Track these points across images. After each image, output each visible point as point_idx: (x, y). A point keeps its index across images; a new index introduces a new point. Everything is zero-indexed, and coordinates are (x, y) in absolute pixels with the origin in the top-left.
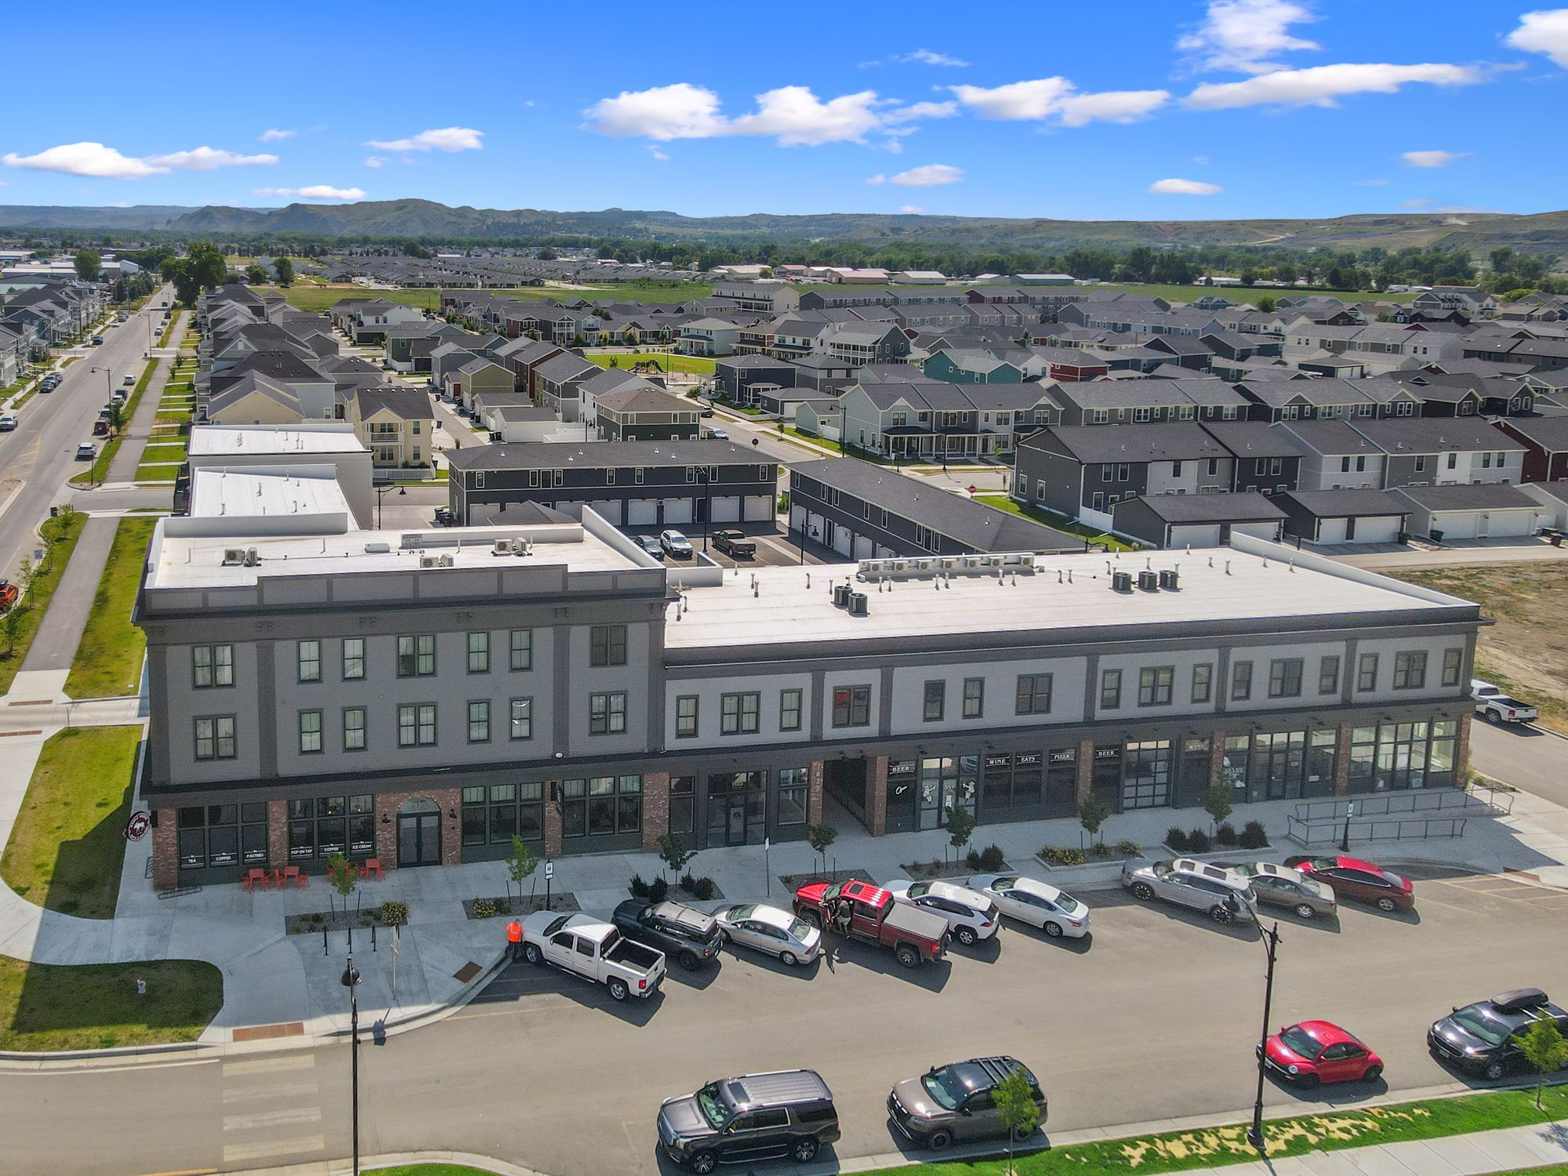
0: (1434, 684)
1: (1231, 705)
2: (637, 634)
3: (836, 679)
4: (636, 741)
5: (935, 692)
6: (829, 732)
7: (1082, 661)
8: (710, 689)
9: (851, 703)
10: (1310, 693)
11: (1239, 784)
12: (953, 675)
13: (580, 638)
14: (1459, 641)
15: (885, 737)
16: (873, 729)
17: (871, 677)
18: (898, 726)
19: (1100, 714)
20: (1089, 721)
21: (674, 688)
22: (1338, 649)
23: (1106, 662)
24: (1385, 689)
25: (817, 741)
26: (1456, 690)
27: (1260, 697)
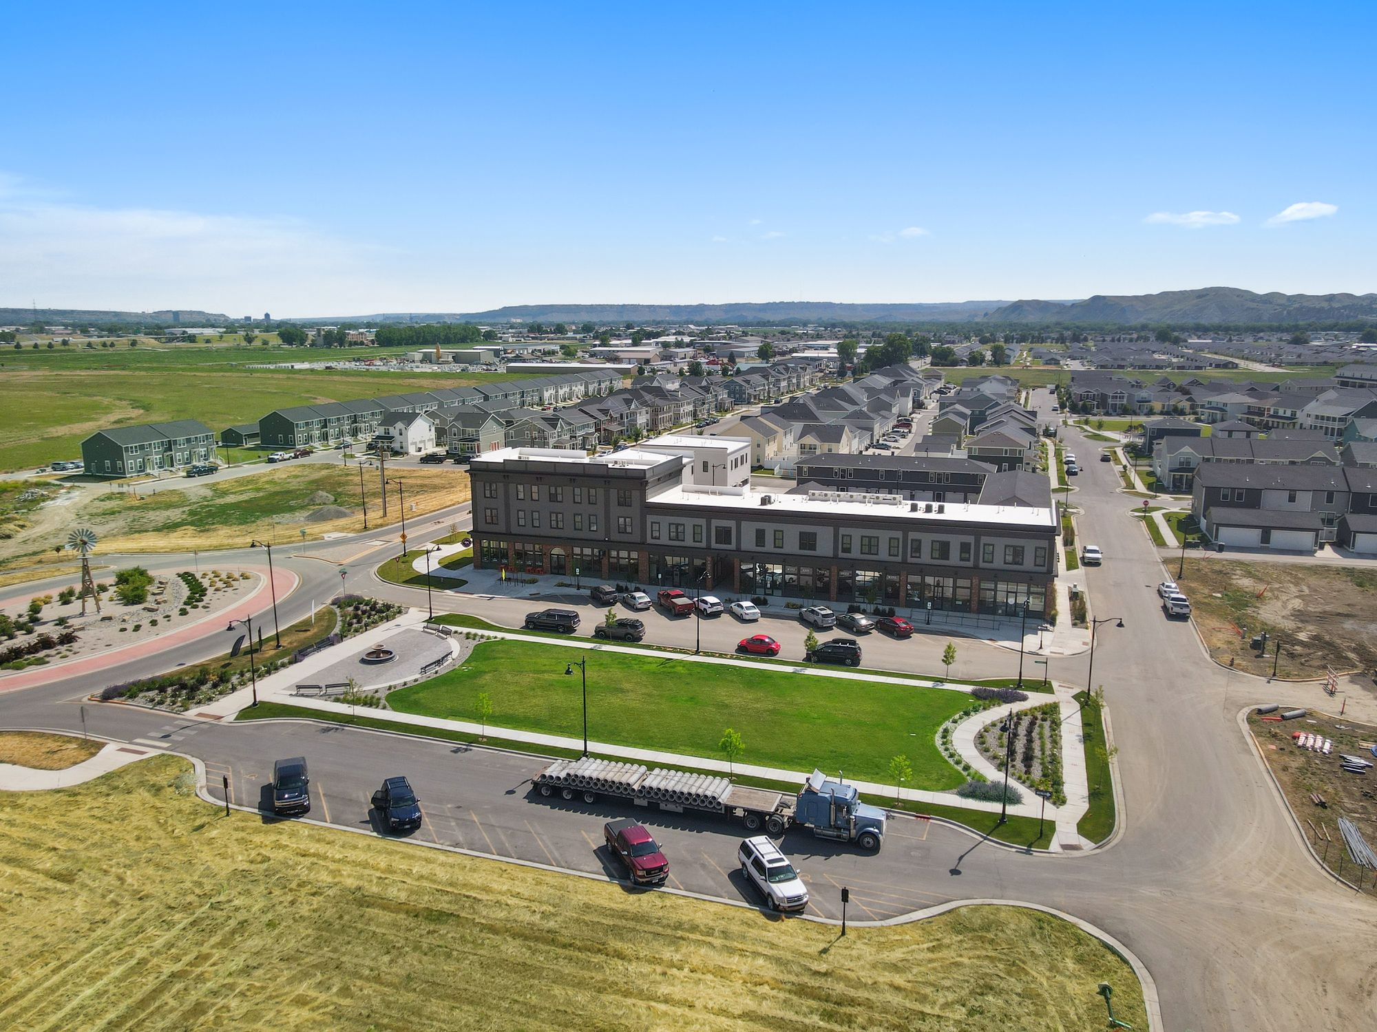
0: (1028, 563)
1: (910, 560)
2: (636, 494)
3: (716, 523)
4: (636, 538)
5: (760, 535)
6: (714, 545)
7: (831, 529)
8: (666, 520)
9: (724, 536)
10: (954, 559)
11: (916, 599)
12: (770, 528)
13: (613, 493)
14: (1044, 543)
15: (738, 550)
16: (733, 546)
17: (731, 524)
18: (743, 547)
19: (841, 555)
20: (835, 557)
21: (650, 518)
22: (970, 539)
23: (842, 531)
24: (998, 563)
25: (709, 548)
26: (1044, 569)
27: (926, 557)
